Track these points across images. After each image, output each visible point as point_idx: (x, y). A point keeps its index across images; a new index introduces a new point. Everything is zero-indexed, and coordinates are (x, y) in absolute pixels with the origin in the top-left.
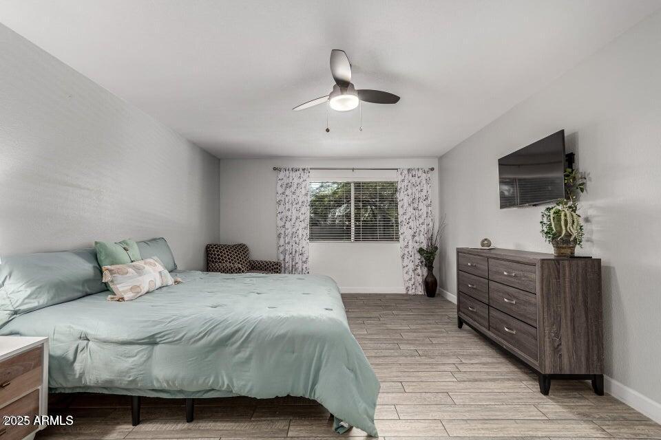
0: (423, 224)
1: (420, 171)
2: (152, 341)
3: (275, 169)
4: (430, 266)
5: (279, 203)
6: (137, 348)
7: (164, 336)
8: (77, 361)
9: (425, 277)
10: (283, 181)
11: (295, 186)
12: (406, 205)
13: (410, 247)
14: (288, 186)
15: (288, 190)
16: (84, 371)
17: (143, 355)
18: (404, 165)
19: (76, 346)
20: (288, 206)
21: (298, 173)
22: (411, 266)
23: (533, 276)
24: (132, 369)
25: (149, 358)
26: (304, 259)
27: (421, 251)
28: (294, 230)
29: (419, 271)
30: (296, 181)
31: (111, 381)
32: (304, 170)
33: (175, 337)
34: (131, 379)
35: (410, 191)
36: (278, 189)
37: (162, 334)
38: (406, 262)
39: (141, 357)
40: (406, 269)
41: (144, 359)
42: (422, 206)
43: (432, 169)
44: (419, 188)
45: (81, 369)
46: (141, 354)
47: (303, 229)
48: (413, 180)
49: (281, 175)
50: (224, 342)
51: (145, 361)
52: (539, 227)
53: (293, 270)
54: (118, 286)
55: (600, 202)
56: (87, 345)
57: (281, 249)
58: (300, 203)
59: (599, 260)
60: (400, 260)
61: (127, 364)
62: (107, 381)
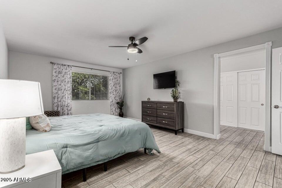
0: (118, 93)
1: (117, 73)
2: (97, 141)
3: (51, 63)
4: (121, 109)
5: (54, 81)
6: (92, 145)
7: (102, 138)
8: (62, 159)
9: (119, 113)
10: (56, 70)
11: (64, 73)
12: (112, 86)
13: (114, 102)
14: (60, 73)
15: (60, 75)
16: (68, 163)
17: (95, 147)
18: (112, 70)
19: (61, 152)
20: (59, 83)
21: (65, 67)
22: (114, 109)
23: (173, 107)
24: (92, 154)
25: (97, 148)
26: (69, 109)
27: (118, 103)
28: (63, 95)
29: (117, 110)
30: (64, 71)
31: (82, 163)
32: (68, 66)
33: (106, 137)
34: (91, 159)
35: (114, 80)
36: (53, 74)
37: (101, 137)
38: (112, 107)
39: (94, 149)
40: (112, 110)
41: (95, 149)
42: (118, 86)
43: (121, 73)
44: (117, 79)
45: (66, 162)
46: (94, 147)
47: (68, 95)
48: (115, 76)
49: (55, 67)
50: (122, 135)
51: (96, 150)
52: (170, 95)
53: (63, 114)
54: (40, 124)
55: (183, 89)
56: (67, 149)
57: (56, 104)
58: (67, 82)
59: (183, 102)
60: (110, 107)
61: (88, 153)
62: (80, 163)
